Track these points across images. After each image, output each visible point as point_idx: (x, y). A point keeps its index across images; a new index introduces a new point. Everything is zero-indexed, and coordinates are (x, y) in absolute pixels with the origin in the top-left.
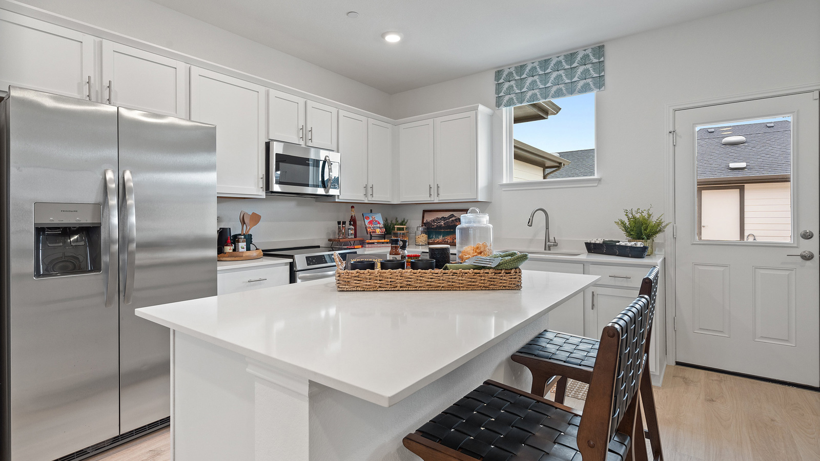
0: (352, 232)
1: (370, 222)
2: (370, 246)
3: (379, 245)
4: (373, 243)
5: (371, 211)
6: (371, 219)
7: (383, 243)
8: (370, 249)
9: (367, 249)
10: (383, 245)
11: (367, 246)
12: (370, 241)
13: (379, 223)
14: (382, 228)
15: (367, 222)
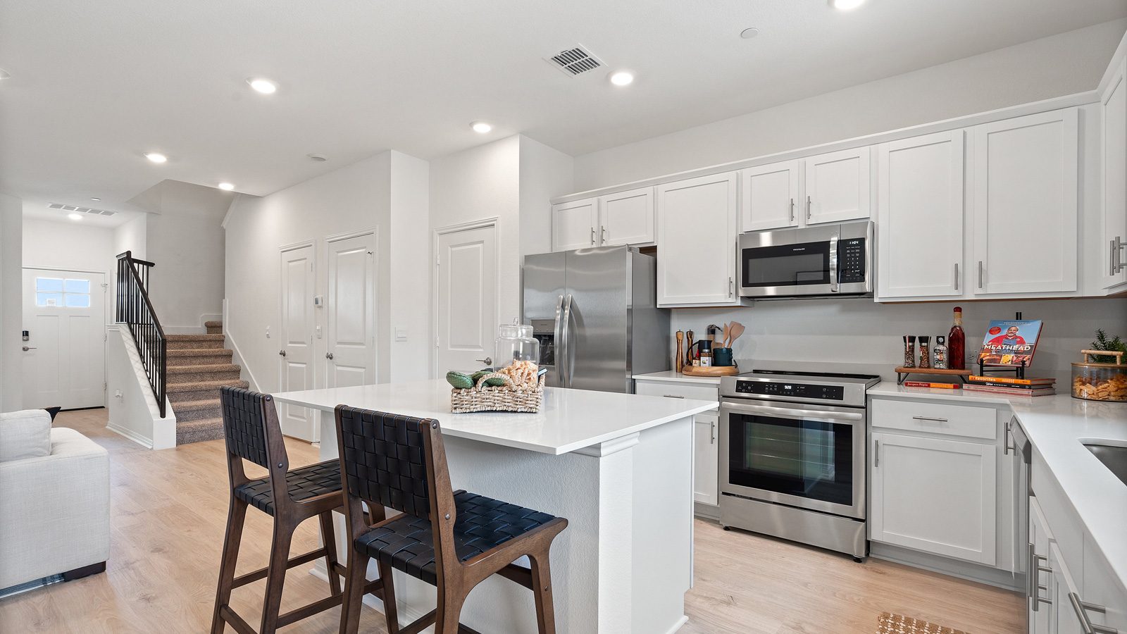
0: (938, 357)
1: (997, 341)
2: (972, 387)
3: (995, 389)
4: (983, 383)
5: (1019, 316)
6: (1004, 332)
7: (1009, 385)
8: (972, 393)
9: (965, 393)
10: (1008, 390)
11: (965, 386)
12: (978, 378)
13: (1022, 342)
14: (1024, 352)
15: (989, 337)
